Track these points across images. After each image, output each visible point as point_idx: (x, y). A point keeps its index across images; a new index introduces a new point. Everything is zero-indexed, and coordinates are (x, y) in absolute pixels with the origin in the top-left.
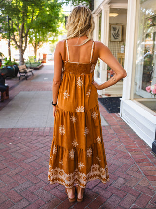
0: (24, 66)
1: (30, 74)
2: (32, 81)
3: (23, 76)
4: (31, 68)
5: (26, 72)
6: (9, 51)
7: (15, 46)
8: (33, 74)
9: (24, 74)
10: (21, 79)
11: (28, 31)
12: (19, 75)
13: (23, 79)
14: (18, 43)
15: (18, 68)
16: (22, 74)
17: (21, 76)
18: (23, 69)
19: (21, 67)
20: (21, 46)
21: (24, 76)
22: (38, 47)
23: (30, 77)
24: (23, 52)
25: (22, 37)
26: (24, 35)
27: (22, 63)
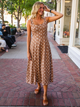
0: (19, 29)
1: (23, 33)
2: (24, 37)
3: (19, 34)
4: (23, 30)
5: (20, 32)
6: (12, 20)
7: (15, 17)
8: (24, 33)
9: (19, 33)
10: (18, 36)
11: (22, 10)
12: (16, 33)
13: (19, 36)
14: (17, 16)
15: (16, 30)
16: (18, 33)
17: (18, 34)
18: (19, 30)
19: (18, 29)
20: (18, 18)
21: (20, 34)
22: (27, 18)
23: (22, 35)
24: (19, 21)
26: (20, 12)
27: (18, 27)
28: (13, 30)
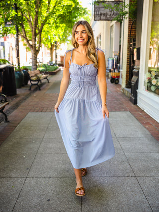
0: (37, 72)
1: (45, 81)
3: (35, 85)
4: (46, 74)
5: (39, 80)
7: (28, 46)
8: (48, 80)
9: (36, 83)
10: (32, 89)
11: (42, 28)
12: (29, 83)
13: (36, 90)
14: (31, 43)
15: (28, 74)
16: (33, 83)
17: (32, 85)
18: (36, 76)
20: (34, 45)
21: (37, 85)
22: (55, 48)
23: (44, 86)
25: (35, 35)
27: (35, 67)
28: (21, 76)
